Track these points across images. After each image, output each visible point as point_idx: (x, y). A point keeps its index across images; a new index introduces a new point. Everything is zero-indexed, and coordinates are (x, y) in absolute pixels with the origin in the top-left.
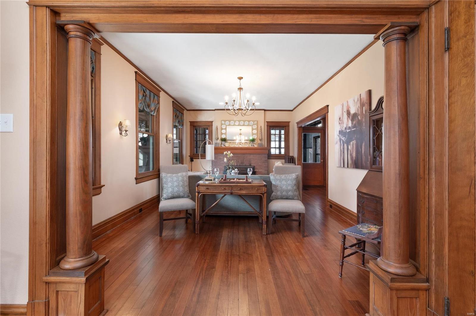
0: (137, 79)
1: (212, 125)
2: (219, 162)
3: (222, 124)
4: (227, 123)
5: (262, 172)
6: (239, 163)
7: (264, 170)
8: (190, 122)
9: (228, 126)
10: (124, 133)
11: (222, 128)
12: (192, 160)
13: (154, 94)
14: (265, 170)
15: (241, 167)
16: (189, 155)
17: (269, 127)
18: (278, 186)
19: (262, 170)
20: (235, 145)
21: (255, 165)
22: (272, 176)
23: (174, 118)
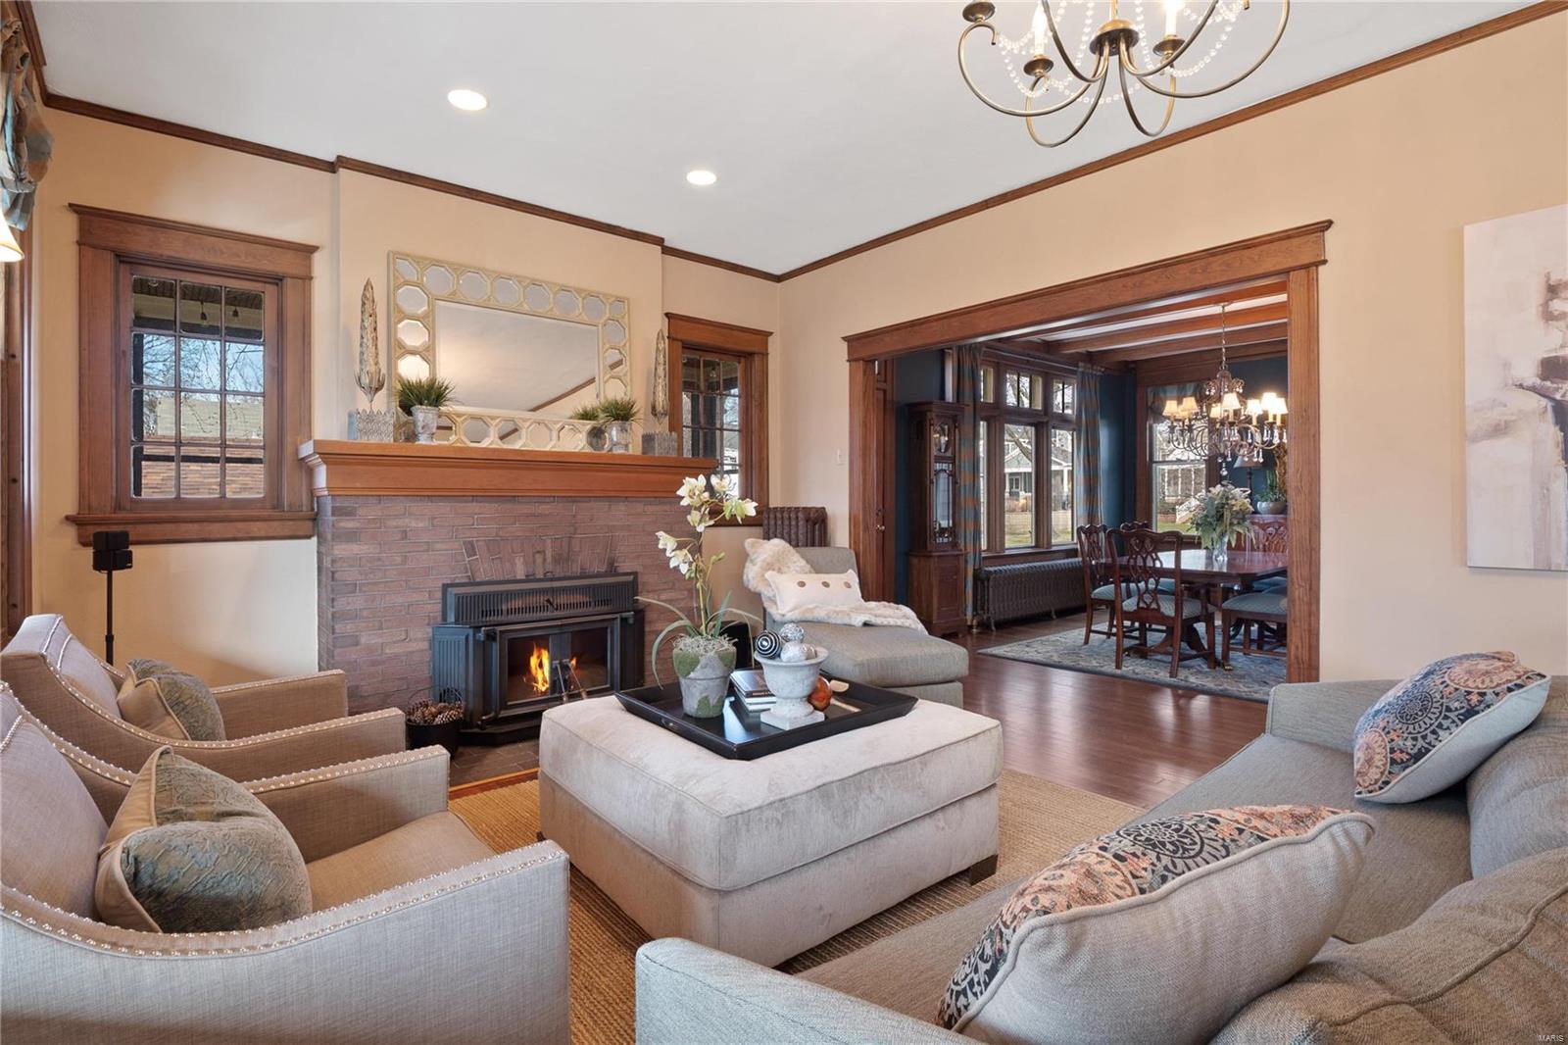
1: (311, 278)
3: (397, 281)
4: (440, 277)
6: (544, 560)
8: (74, 208)
9: (444, 298)
12: (108, 555)
15: (552, 584)
16: (71, 513)
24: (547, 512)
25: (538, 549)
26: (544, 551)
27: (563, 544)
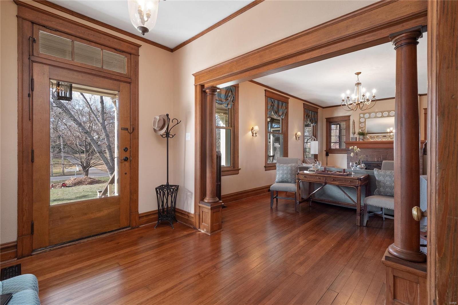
0: (266, 95)
1: (350, 120)
3: (360, 118)
4: (367, 116)
8: (326, 118)
9: (367, 118)
10: (254, 135)
11: (360, 121)
12: (327, 155)
13: (283, 102)
16: (325, 150)
18: (380, 182)
20: (376, 139)
22: (375, 171)
23: (305, 117)
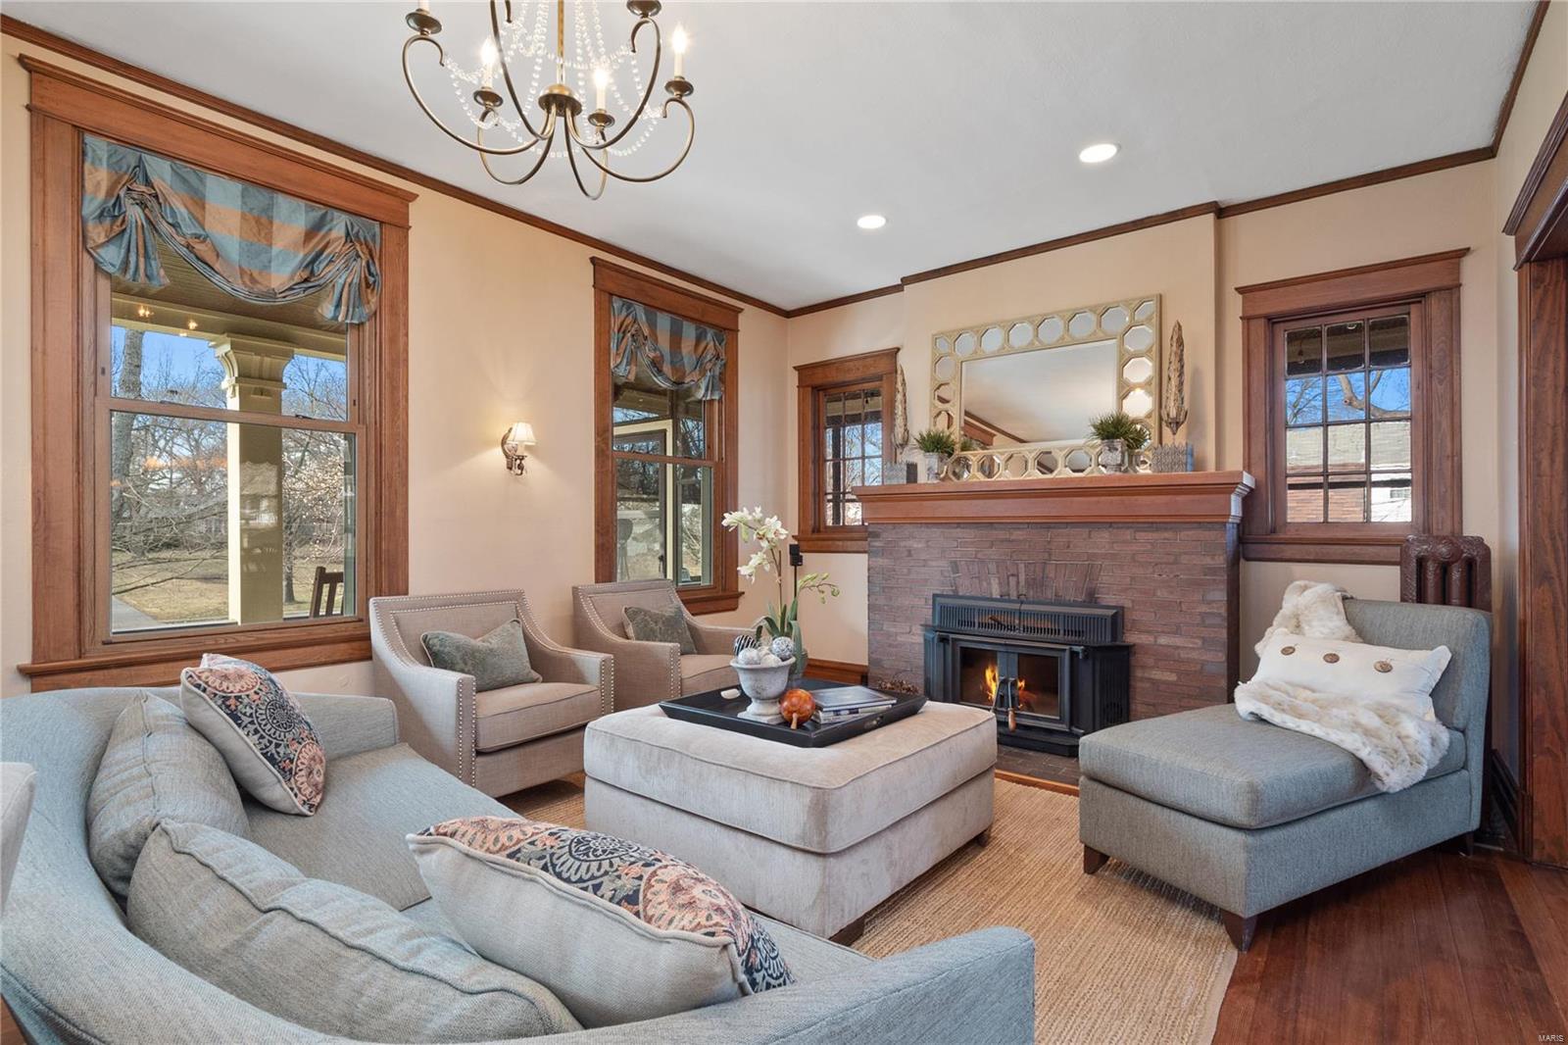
2: (905, 571)
5: (1183, 655)
6: (1018, 583)
7: (1199, 642)
14: (1204, 640)
15: (1024, 607)
17: (1259, 327)
19: (1177, 641)
21: (1128, 604)
24: (1021, 538)
25: (1012, 572)
26: (1018, 576)
27: (1037, 569)
